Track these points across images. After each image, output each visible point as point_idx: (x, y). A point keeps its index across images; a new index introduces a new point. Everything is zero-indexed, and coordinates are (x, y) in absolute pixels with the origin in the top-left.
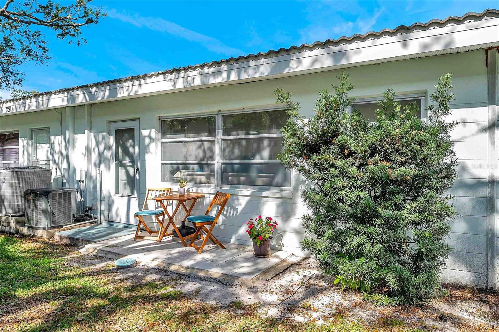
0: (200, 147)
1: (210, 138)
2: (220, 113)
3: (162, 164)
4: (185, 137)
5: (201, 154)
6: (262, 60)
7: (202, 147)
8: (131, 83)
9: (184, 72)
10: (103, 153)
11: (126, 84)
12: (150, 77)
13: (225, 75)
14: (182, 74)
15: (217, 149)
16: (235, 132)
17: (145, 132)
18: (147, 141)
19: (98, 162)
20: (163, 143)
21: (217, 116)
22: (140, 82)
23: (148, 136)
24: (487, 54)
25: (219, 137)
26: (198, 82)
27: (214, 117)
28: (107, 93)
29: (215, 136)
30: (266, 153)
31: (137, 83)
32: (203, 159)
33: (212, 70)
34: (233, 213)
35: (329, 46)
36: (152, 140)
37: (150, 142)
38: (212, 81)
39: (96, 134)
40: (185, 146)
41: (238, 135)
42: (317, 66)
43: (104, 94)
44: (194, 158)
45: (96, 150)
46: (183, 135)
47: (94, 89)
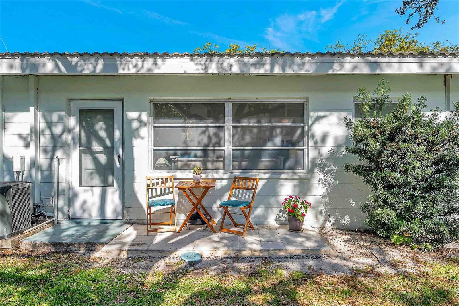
0: (204, 133)
1: (218, 125)
2: (230, 100)
3: (154, 150)
4: (185, 122)
5: (205, 140)
6: (307, 59)
7: (207, 133)
8: (140, 60)
9: (218, 57)
10: (60, 136)
11: (134, 60)
12: (171, 57)
13: (268, 67)
14: (216, 59)
15: (226, 135)
16: (246, 120)
17: (132, 115)
18: (135, 125)
19: (50, 147)
20: (154, 127)
21: (226, 104)
22: (155, 60)
23: (137, 119)
24: (445, 78)
25: (229, 124)
26: (235, 69)
27: (223, 105)
28: (100, 67)
29: (224, 123)
30: (278, 140)
31: (151, 60)
32: (207, 145)
33: (252, 60)
34: (249, 196)
35: (367, 57)
36: (142, 124)
37: (140, 126)
38: (253, 71)
39: (46, 113)
40: (184, 132)
41: (249, 123)
42: (357, 71)
43: (95, 67)
44: (196, 143)
45: (47, 133)
46: (182, 120)
47: (75, 60)
